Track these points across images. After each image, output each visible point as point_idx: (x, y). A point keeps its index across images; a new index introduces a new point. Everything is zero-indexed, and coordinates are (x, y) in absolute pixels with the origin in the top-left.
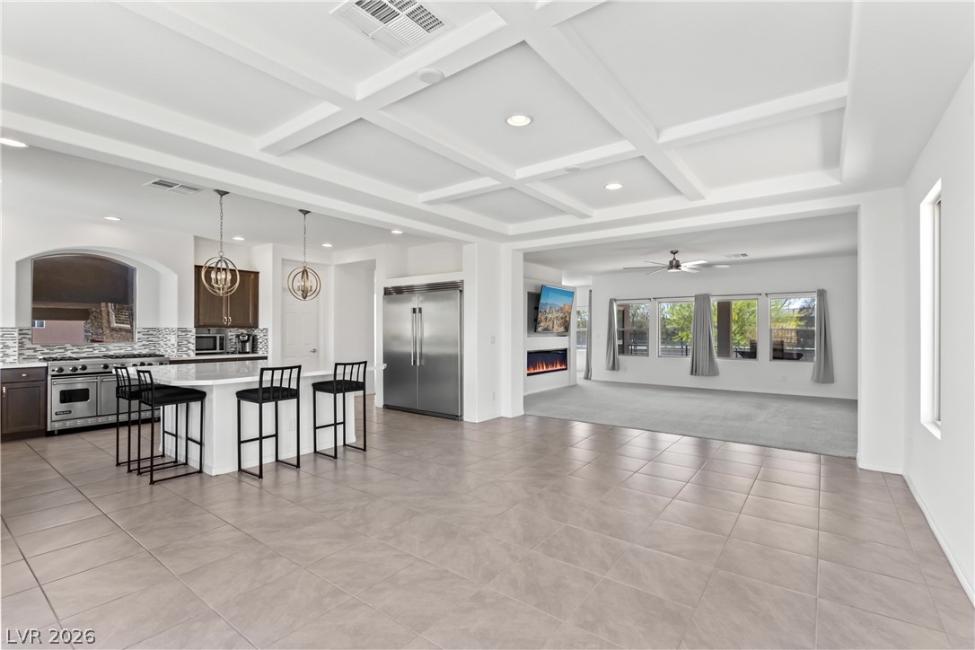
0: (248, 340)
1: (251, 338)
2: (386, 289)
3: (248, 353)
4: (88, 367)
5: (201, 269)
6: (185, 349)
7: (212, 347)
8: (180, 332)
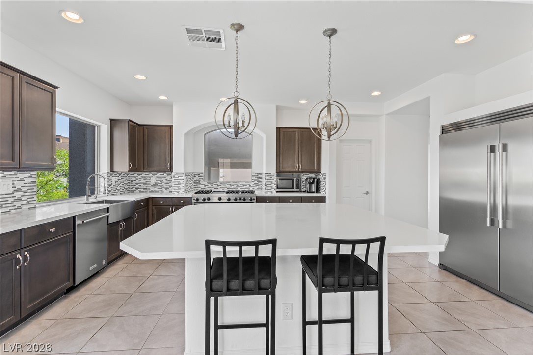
0: (313, 183)
1: (315, 181)
2: (443, 127)
3: (313, 192)
4: (222, 198)
5: (281, 129)
6: (270, 188)
7: (291, 187)
8: (267, 176)
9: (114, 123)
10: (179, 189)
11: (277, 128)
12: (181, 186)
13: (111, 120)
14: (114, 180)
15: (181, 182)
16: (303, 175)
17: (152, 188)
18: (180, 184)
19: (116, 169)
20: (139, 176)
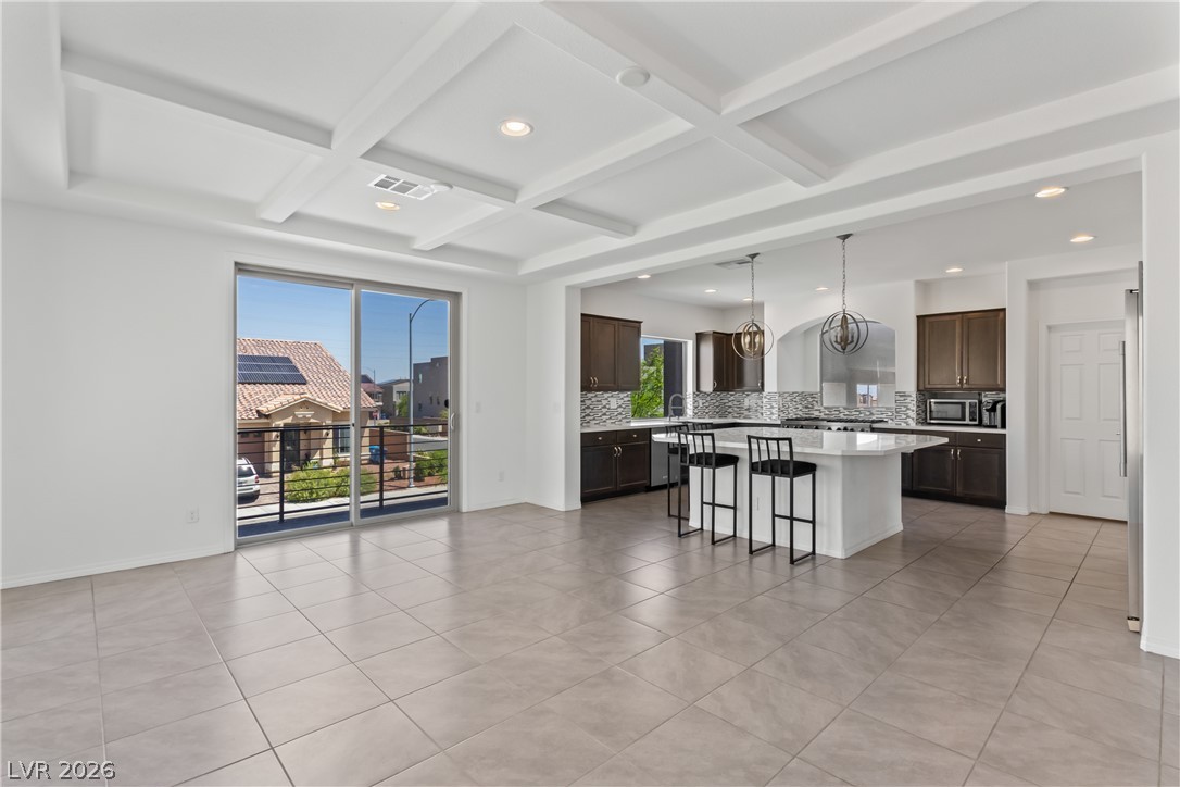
5: (927, 320)
6: (904, 417)
7: (960, 417)
8: (898, 398)
9: (700, 337)
10: (772, 414)
11: (918, 317)
12: (773, 411)
13: (697, 334)
14: (701, 402)
15: (774, 404)
16: (985, 396)
17: (746, 413)
18: (772, 407)
19: (703, 389)
20: (731, 398)
